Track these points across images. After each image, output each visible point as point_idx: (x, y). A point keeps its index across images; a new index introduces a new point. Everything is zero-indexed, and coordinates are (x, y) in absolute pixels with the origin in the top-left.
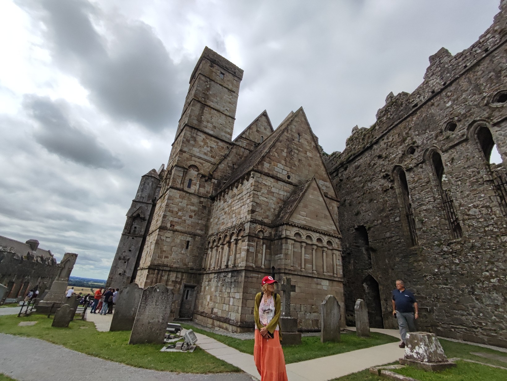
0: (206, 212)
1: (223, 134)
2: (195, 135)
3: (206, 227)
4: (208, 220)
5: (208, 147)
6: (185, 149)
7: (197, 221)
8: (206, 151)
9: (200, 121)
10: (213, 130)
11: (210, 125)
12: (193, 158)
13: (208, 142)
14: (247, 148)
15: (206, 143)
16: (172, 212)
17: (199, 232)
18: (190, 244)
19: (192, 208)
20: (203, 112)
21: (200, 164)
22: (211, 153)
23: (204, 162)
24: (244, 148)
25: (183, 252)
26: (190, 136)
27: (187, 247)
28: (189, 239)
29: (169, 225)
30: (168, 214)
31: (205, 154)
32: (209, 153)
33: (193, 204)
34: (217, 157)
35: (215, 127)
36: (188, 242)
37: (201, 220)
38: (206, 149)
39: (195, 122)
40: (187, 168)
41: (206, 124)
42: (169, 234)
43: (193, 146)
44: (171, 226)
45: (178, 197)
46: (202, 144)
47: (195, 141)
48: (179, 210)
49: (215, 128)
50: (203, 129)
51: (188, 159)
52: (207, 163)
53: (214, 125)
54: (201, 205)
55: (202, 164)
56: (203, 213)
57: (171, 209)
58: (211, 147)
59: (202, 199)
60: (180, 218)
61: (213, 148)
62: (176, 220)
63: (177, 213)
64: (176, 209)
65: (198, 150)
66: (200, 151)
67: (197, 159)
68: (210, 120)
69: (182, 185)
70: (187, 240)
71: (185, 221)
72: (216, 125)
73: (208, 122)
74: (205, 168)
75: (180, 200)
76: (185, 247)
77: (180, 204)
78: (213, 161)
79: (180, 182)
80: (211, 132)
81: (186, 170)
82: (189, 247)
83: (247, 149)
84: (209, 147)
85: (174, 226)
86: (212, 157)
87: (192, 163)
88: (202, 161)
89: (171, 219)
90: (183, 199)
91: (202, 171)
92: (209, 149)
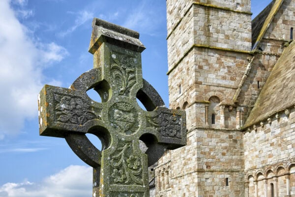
0: (238, 145)
1: (239, 43)
2: (206, 57)
3: (241, 162)
4: (242, 153)
5: (224, 68)
6: (200, 79)
7: (230, 157)
8: (223, 74)
9: (208, 35)
10: (225, 43)
11: (221, 36)
12: (212, 88)
13: (223, 61)
14: (273, 52)
15: (221, 64)
16: (205, 153)
17: (235, 168)
18: (229, 180)
19: (223, 145)
20: (209, 21)
21: (220, 93)
22: (229, 75)
23: (224, 89)
24: (268, 54)
25: (224, 189)
26: (201, 60)
27: (227, 185)
28: (228, 176)
29: (205, 167)
30: (201, 156)
31: (224, 78)
32: (227, 75)
33: (223, 141)
34: (238, 78)
35: (227, 37)
36: (227, 179)
37: (235, 155)
38: (223, 72)
39: (203, 39)
40: (207, 101)
41: (216, 36)
42: (207, 175)
43: (209, 72)
44: (207, 168)
45: (206, 137)
46: (217, 66)
47: (208, 64)
48: (211, 150)
49: (229, 39)
50: (214, 45)
51: (206, 91)
52: (227, 89)
53: (226, 34)
54: (232, 140)
55: (222, 92)
56: (235, 148)
57: (203, 150)
58: (228, 67)
59: (231, 134)
60: (213, 158)
61: (230, 67)
62: (210, 160)
63: (210, 154)
64: (207, 150)
65: (214, 76)
66: (217, 76)
67: (216, 88)
68: (219, 28)
69: (207, 123)
70: (225, 177)
71: (219, 159)
72: (229, 33)
73: (218, 32)
74: (227, 95)
75: (210, 139)
76: (225, 184)
77: (210, 144)
78: (233, 85)
79: (204, 121)
80: (225, 47)
81: (207, 105)
82: (229, 183)
83: (274, 55)
84: (226, 68)
85: (210, 166)
86: (232, 79)
87: (211, 94)
88: (221, 89)
89: (205, 161)
90: (211, 138)
91: (224, 102)
92: (226, 70)
